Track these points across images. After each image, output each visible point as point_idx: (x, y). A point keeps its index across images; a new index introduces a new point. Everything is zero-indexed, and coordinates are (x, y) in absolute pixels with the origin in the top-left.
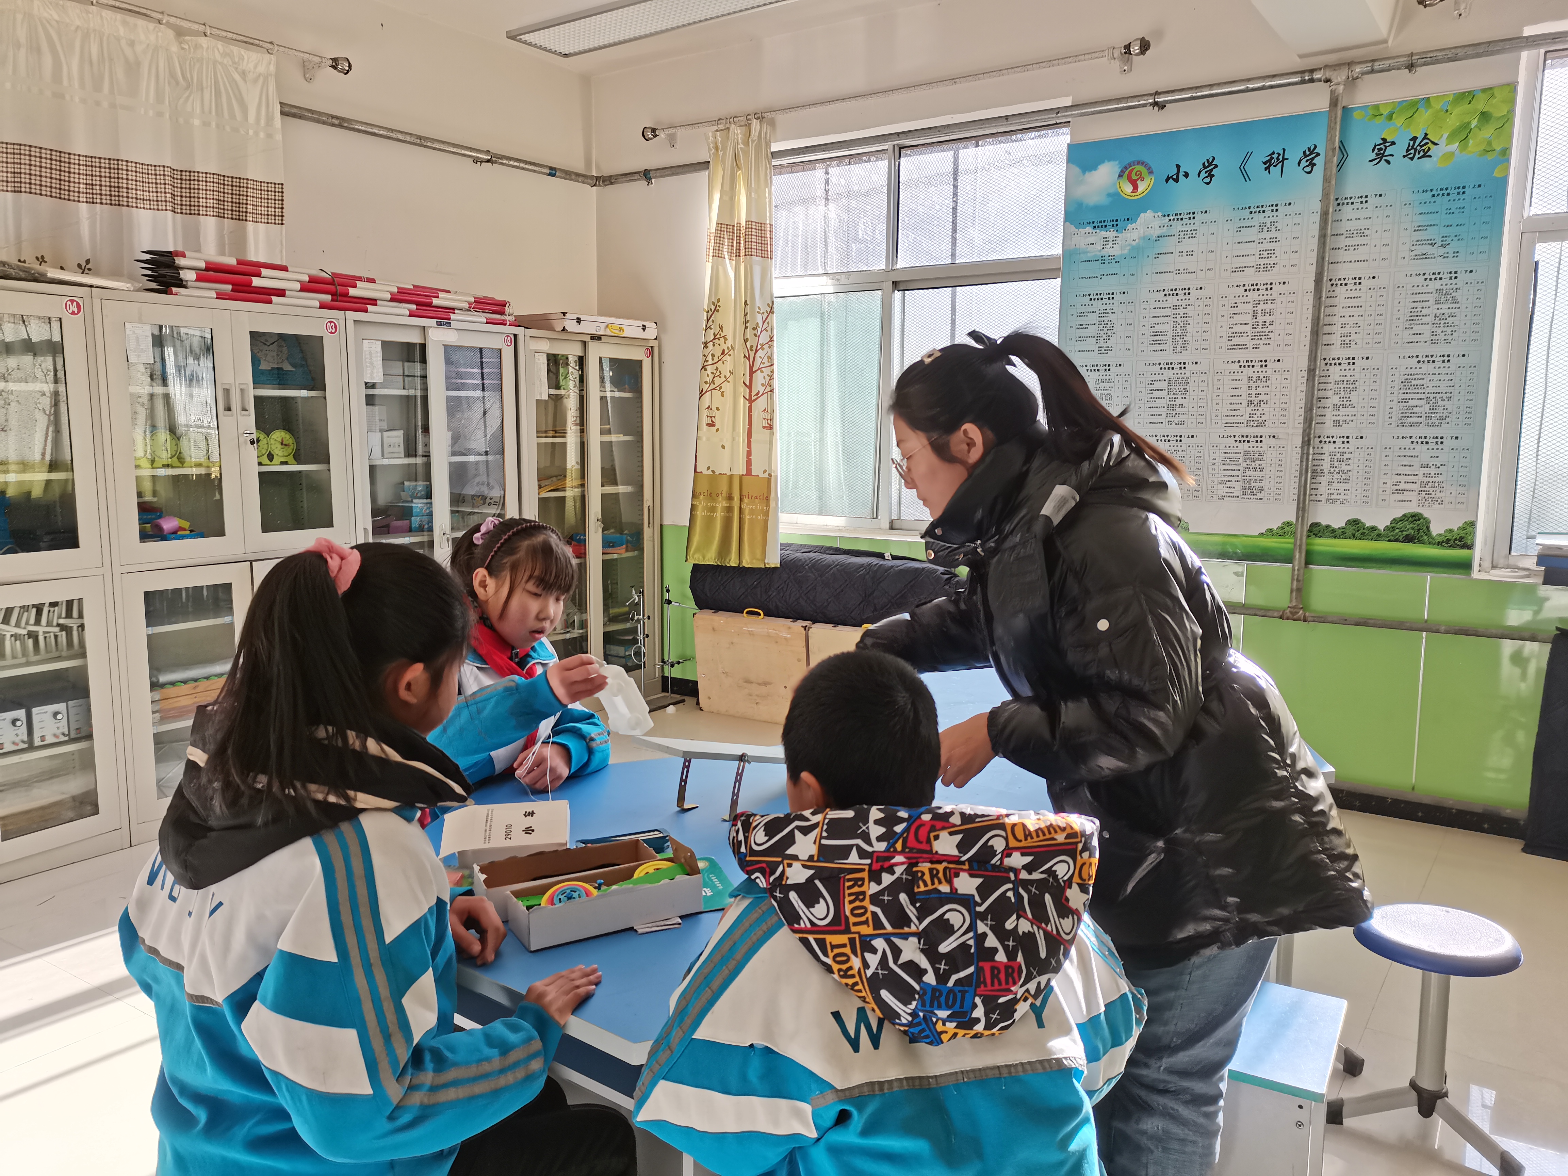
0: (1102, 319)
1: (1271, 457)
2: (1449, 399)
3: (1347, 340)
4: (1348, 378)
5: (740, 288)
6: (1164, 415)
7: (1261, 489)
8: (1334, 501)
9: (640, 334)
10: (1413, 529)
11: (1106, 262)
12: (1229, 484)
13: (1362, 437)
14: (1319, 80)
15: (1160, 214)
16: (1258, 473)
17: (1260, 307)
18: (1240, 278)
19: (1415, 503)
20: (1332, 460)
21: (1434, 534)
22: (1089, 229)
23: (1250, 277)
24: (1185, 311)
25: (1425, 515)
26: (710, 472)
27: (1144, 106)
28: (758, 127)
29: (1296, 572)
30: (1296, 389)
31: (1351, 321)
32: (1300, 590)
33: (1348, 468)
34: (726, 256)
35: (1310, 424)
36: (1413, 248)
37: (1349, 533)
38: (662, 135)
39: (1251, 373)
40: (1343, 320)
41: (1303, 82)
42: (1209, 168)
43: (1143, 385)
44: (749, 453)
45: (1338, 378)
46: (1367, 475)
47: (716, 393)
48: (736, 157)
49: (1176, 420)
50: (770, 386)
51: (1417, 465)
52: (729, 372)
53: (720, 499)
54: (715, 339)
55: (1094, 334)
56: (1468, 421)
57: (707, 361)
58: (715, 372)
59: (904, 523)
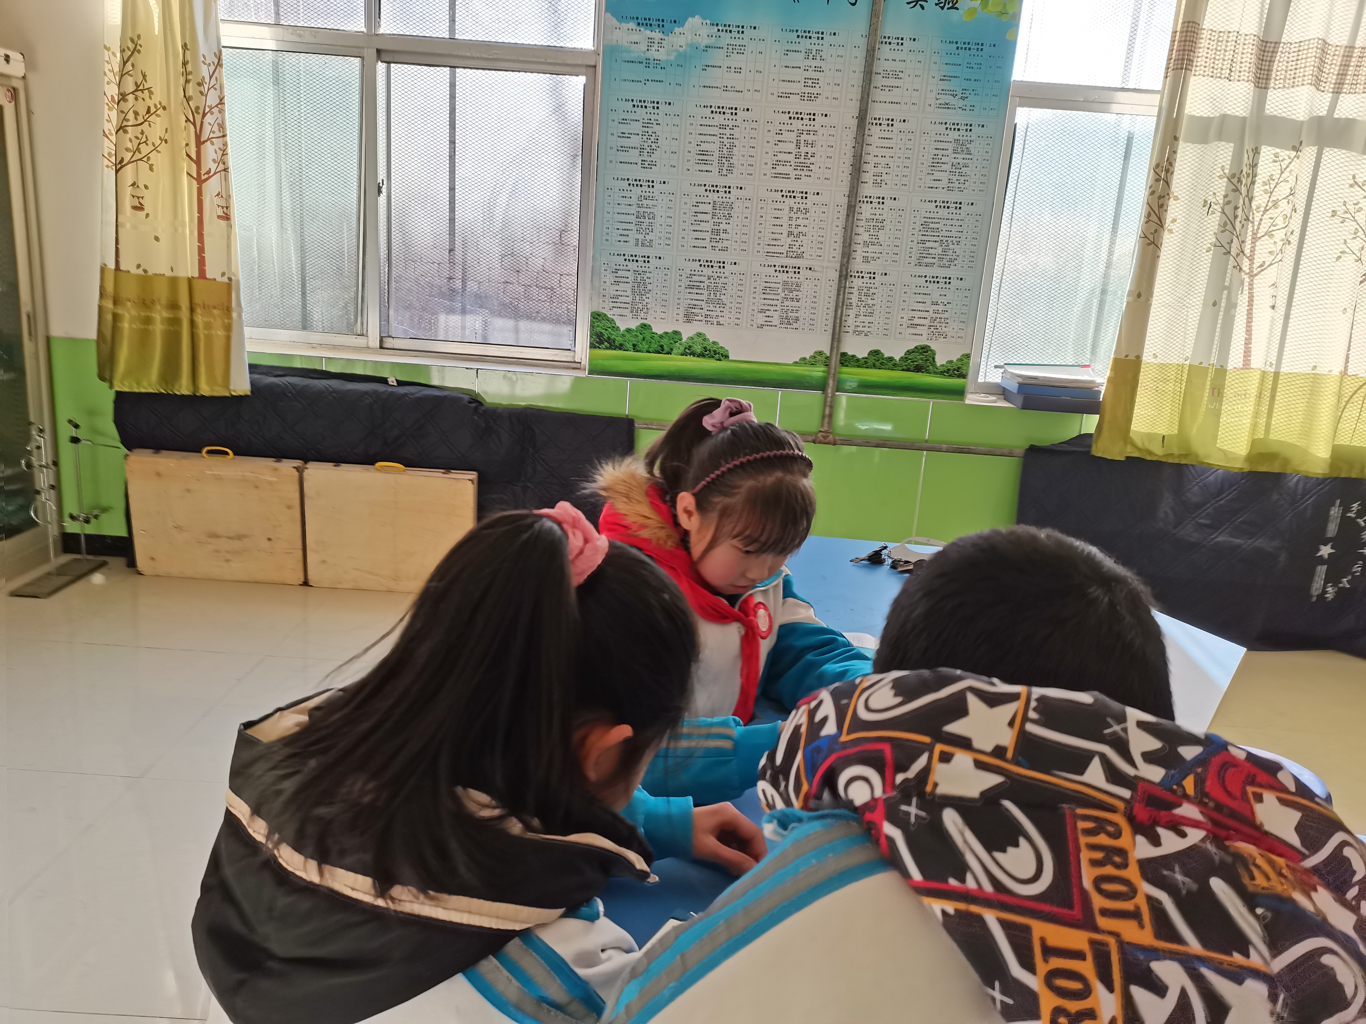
0: (646, 129)
1: (807, 288)
2: (958, 243)
3: (879, 179)
4: (878, 217)
6: (708, 240)
7: (797, 319)
8: (860, 333)
9: (3, 68)
10: (922, 359)
11: (651, 66)
12: (768, 313)
13: (886, 274)
15: (709, 22)
16: (795, 304)
17: (804, 137)
18: (785, 105)
19: (925, 336)
20: (860, 294)
21: (938, 364)
22: (632, 25)
23: (795, 104)
24: (732, 132)
25: (932, 348)
26: (140, 272)
29: (829, 399)
30: (832, 224)
31: (883, 161)
32: (828, 415)
33: (873, 302)
35: (846, 259)
36: (938, 97)
37: (870, 363)
39: (792, 205)
40: (877, 160)
43: (688, 206)
44: (201, 250)
45: (869, 217)
46: (888, 310)
47: (143, 166)
49: (720, 245)
50: (224, 163)
51: (929, 302)
52: (160, 138)
53: (158, 307)
54: (136, 90)
55: (638, 145)
56: (971, 264)
57: (128, 120)
58: (140, 136)
59: (396, 340)
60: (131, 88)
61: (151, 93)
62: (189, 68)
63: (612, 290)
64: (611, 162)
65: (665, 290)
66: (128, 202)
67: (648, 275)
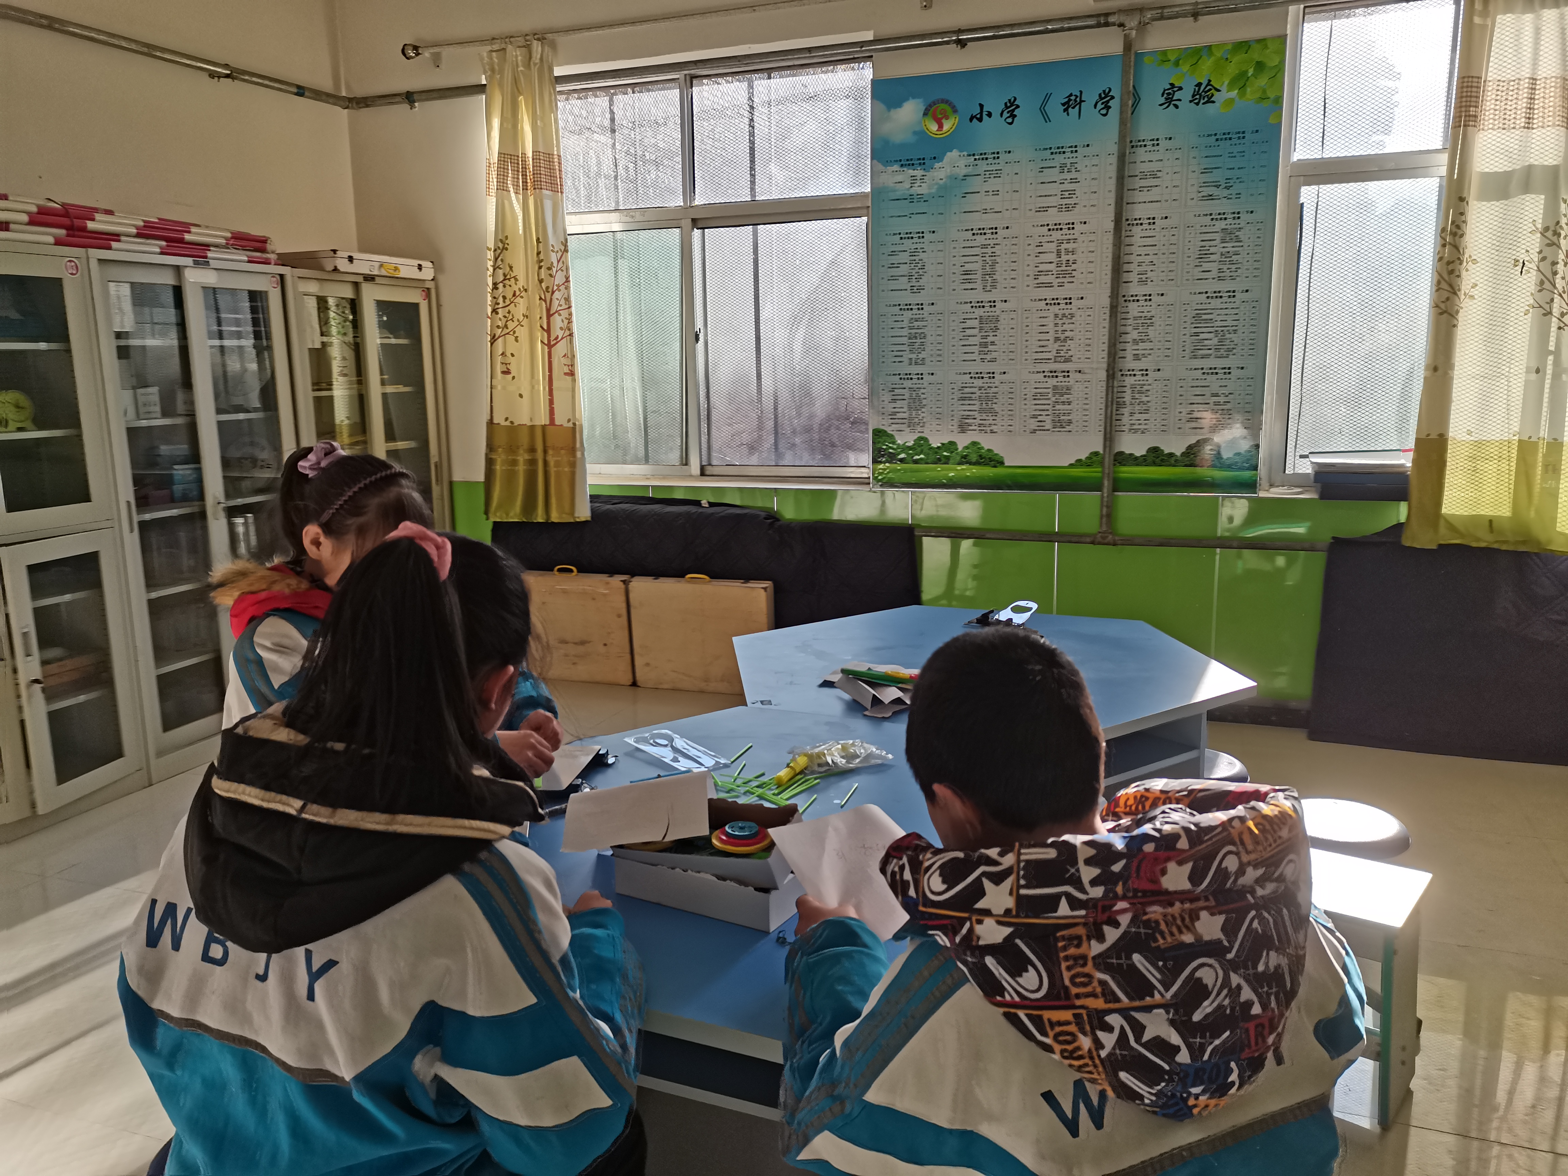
0: (913, 258)
1: (1078, 391)
2: (1235, 331)
3: (1144, 277)
4: (1146, 314)
5: (530, 224)
6: (977, 353)
7: (1070, 422)
8: (1136, 431)
9: (416, 274)
11: (915, 200)
12: (1040, 418)
13: (1159, 370)
14: (1114, 24)
15: (965, 153)
16: (1066, 407)
17: (1064, 246)
18: (1044, 218)
19: (1207, 430)
20: (1133, 392)
21: (1225, 458)
22: (896, 167)
23: (1053, 217)
26: (508, 423)
27: (947, 43)
28: (540, 48)
29: (1105, 499)
30: (1099, 326)
31: (1148, 259)
32: (1109, 515)
33: (1147, 399)
34: (511, 189)
35: (1114, 359)
36: (1201, 190)
37: (1150, 460)
38: (426, 54)
39: (1057, 312)
40: (1140, 259)
41: (1099, 25)
42: (1011, 109)
43: (956, 323)
44: (551, 402)
45: (1136, 314)
46: (1164, 406)
47: (510, 338)
48: (516, 81)
49: (988, 357)
50: (569, 330)
51: (1208, 394)
52: (524, 315)
53: (521, 451)
54: (504, 280)
55: (906, 273)
56: (1251, 352)
57: (498, 304)
58: (507, 315)
59: (715, 468)
60: (501, 278)
61: (516, 280)
62: (542, 257)
63: (890, 408)
64: (883, 291)
65: (939, 404)
66: (499, 368)
67: (923, 391)
